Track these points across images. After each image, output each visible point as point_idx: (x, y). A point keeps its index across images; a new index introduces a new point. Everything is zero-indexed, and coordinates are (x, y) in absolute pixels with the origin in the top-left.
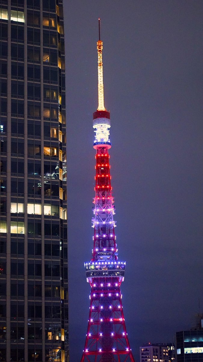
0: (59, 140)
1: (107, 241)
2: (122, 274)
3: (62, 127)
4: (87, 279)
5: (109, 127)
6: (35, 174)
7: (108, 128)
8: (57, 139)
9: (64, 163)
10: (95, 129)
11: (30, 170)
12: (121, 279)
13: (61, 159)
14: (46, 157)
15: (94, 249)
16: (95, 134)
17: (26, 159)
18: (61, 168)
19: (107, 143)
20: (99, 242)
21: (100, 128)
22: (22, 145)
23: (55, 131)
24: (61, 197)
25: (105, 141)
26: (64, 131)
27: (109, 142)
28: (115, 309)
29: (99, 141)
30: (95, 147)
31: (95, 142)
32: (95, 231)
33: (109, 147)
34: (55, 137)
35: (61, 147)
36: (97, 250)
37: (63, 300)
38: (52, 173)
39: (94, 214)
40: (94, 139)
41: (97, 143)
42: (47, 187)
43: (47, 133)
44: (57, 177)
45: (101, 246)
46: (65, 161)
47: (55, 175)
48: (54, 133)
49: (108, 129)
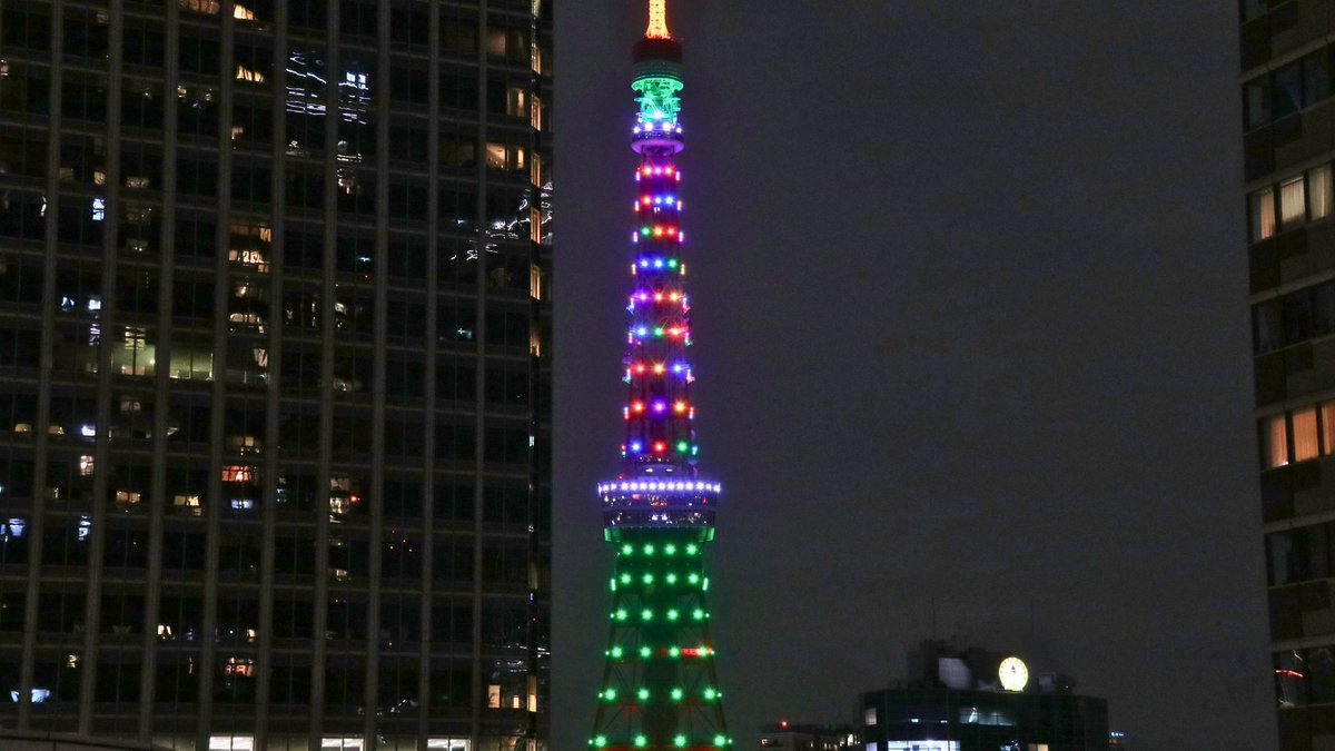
0: (533, 123)
1: (667, 421)
2: (711, 519)
3: (540, 88)
4: (606, 530)
5: (680, 86)
6: (459, 222)
7: (676, 91)
8: (528, 120)
9: (544, 191)
10: (639, 91)
11: (447, 211)
12: (704, 533)
13: (536, 180)
14: (494, 172)
15: (628, 444)
16: (638, 107)
17: (434, 178)
18: (538, 206)
19: (674, 136)
20: (644, 423)
21: (653, 89)
22: (421, 136)
23: (521, 97)
24: (536, 293)
25: (667, 127)
26: (547, 99)
27: (679, 130)
28: (685, 618)
29: (649, 127)
30: (636, 148)
31: (637, 130)
32: (631, 393)
33: (679, 148)
34: (521, 113)
35: (537, 144)
36: (636, 447)
37: (535, 592)
38: (508, 223)
39: (631, 341)
40: (634, 122)
41: (643, 135)
42: (492, 261)
43: (498, 103)
44: (524, 230)
45: (647, 436)
46: (548, 187)
47: (516, 227)
48: (517, 102)
49: (676, 94)
